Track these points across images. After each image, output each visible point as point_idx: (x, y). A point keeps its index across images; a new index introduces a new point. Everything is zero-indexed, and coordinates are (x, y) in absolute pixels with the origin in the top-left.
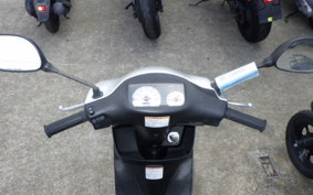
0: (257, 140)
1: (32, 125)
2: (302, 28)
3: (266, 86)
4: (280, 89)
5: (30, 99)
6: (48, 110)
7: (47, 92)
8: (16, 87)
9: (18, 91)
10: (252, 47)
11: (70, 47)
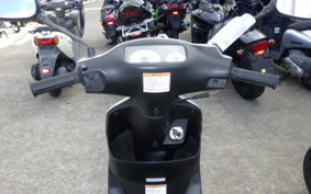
0: (273, 187)
1: (18, 178)
2: (295, 88)
3: (272, 135)
4: (287, 137)
5: (21, 153)
6: (39, 162)
7: (41, 146)
8: (9, 143)
9: (10, 146)
10: (250, 103)
11: (70, 108)
